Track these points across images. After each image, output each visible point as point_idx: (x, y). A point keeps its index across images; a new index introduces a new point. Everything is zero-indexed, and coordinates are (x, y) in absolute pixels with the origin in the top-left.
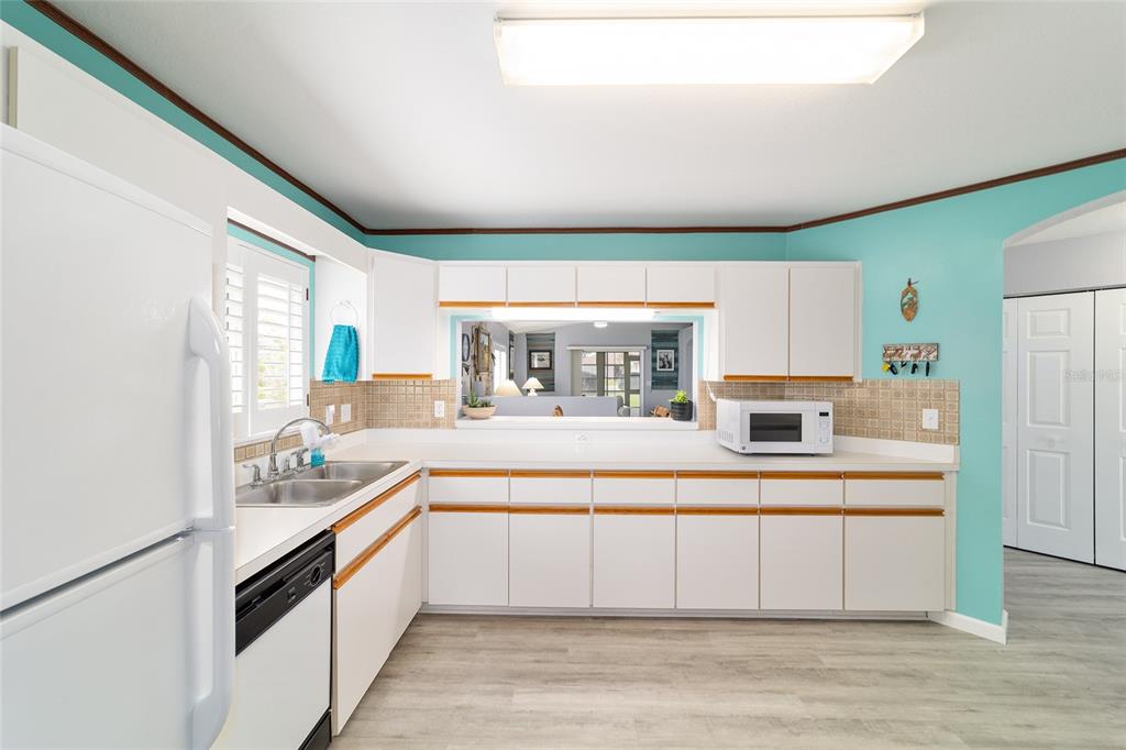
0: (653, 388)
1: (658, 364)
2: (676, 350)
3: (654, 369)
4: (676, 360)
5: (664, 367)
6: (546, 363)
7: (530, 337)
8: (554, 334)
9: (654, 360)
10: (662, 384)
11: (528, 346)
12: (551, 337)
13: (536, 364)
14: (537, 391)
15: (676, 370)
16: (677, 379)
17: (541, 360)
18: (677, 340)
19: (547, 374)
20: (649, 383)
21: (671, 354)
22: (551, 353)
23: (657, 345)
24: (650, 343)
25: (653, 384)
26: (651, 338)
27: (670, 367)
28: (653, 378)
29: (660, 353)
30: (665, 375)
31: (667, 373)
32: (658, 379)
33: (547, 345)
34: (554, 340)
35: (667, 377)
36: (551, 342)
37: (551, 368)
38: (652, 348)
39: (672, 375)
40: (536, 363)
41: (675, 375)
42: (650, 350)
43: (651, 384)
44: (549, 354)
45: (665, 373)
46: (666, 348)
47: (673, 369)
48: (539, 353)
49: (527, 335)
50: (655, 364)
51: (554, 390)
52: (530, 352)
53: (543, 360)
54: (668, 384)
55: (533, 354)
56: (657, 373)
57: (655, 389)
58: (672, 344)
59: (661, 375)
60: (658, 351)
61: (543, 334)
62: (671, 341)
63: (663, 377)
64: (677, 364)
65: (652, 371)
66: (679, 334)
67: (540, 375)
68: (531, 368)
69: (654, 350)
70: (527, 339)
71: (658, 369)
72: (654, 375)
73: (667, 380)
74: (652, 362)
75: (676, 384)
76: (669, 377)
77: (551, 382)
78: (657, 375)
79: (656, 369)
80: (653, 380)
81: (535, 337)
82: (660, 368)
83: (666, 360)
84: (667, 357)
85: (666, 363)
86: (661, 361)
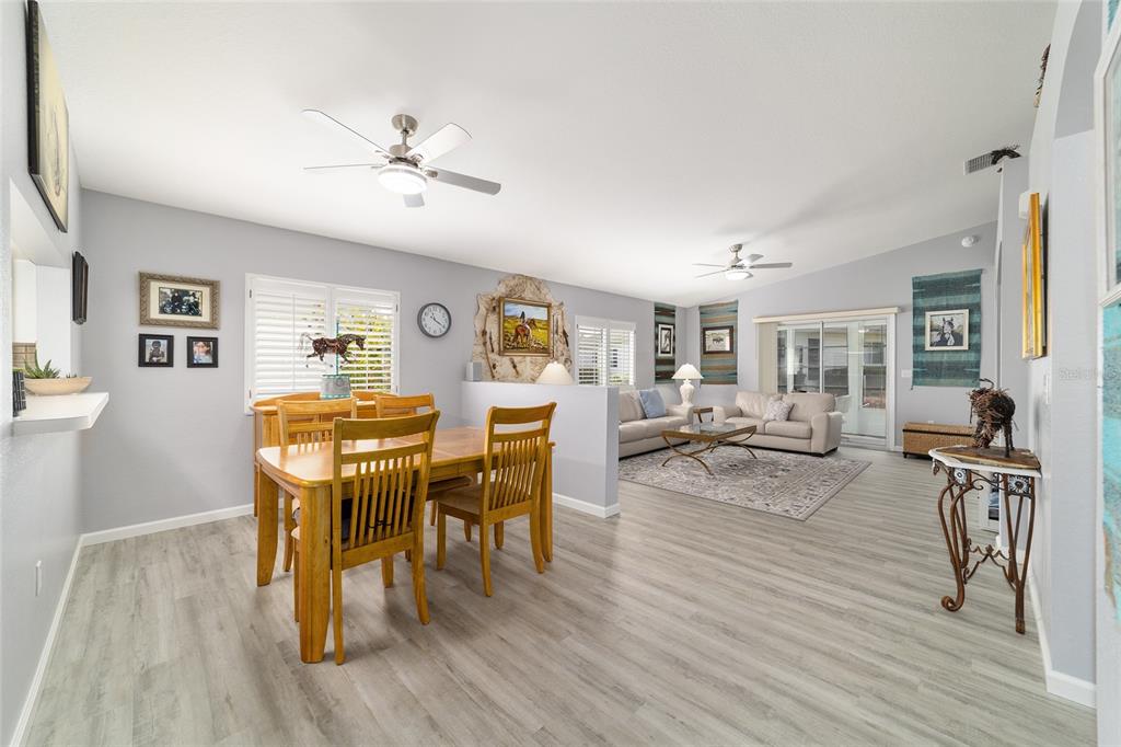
0: (914, 383)
2: (975, 309)
3: (918, 348)
4: (974, 328)
5: (943, 342)
6: (727, 345)
7: (704, 310)
8: (737, 302)
9: (919, 331)
10: (939, 376)
11: (702, 321)
12: (732, 308)
15: (975, 348)
16: (977, 365)
17: (719, 340)
18: (978, 289)
19: (728, 360)
20: (908, 373)
21: (961, 319)
22: (732, 330)
23: (921, 303)
24: (910, 300)
25: (916, 375)
26: (911, 291)
27: (959, 343)
28: (916, 364)
29: (933, 318)
30: (945, 358)
31: (951, 354)
32: (929, 365)
33: (726, 319)
34: (736, 311)
35: (948, 363)
36: (732, 315)
37: (732, 351)
38: (915, 309)
39: (964, 357)
40: (711, 346)
41: (972, 357)
42: (910, 314)
43: (911, 375)
44: (728, 331)
45: (945, 355)
46: (948, 308)
47: (965, 347)
48: (717, 332)
49: (701, 307)
50: (919, 338)
51: (736, 383)
52: (704, 330)
53: (722, 340)
54: (950, 376)
55: (707, 332)
56: (929, 354)
57: (920, 385)
58: (964, 299)
59: (937, 358)
60: (928, 314)
61: (723, 305)
62: (962, 293)
63: (941, 363)
64: (975, 339)
65: (915, 352)
66: (983, 276)
67: (716, 361)
68: (705, 352)
69: (918, 312)
70: (701, 313)
71: (928, 348)
72: (920, 359)
73: (949, 368)
74: (914, 335)
75: (976, 376)
76: (957, 363)
77: (733, 372)
78: (927, 358)
79: (923, 347)
80: (915, 367)
81: (708, 309)
82: (931, 345)
83: (947, 329)
84: (950, 323)
85: (947, 336)
86: (935, 333)
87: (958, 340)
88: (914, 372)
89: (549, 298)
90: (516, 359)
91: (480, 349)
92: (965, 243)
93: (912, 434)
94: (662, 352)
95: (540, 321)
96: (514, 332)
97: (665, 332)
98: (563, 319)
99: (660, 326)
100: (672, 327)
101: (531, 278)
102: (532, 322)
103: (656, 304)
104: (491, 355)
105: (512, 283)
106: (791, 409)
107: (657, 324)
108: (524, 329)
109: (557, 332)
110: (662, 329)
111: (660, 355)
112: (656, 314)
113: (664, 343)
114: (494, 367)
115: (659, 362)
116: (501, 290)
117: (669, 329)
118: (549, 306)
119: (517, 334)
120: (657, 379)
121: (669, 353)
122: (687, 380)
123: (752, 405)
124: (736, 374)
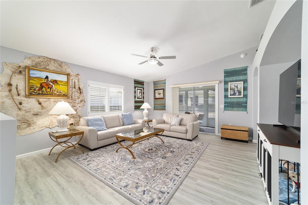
0: (225, 110)
2: (245, 81)
3: (226, 97)
4: (245, 89)
5: (234, 94)
6: (162, 96)
7: (155, 83)
8: (165, 80)
9: (226, 90)
10: (233, 107)
11: (154, 87)
15: (246, 96)
16: (246, 103)
17: (159, 94)
18: (246, 74)
19: (162, 101)
20: (222, 106)
21: (241, 85)
22: (164, 90)
23: (227, 79)
24: (223, 78)
25: (225, 106)
26: (223, 75)
27: (240, 95)
28: (225, 103)
29: (231, 85)
30: (235, 100)
31: (237, 99)
32: (230, 103)
33: (162, 86)
34: (165, 83)
35: (236, 102)
36: (164, 84)
37: (163, 98)
38: (225, 82)
39: (241, 100)
40: (157, 96)
41: (244, 100)
42: (223, 83)
44: (162, 90)
45: (235, 99)
46: (236, 81)
47: (242, 96)
48: (159, 91)
49: (154, 82)
50: (227, 92)
51: (165, 110)
52: (155, 90)
53: (160, 94)
54: (238, 107)
55: (156, 91)
56: (229, 99)
57: (227, 110)
58: (241, 77)
59: (232, 100)
60: (229, 83)
61: (161, 81)
62: (241, 75)
63: (234, 102)
64: (246, 92)
65: (225, 98)
66: (248, 69)
67: (159, 102)
68: (155, 99)
69: (226, 83)
70: (154, 84)
71: (229, 96)
72: (226, 101)
73: (237, 104)
74: (225, 91)
75: (246, 107)
76: (239, 102)
77: (164, 105)
78: (229, 100)
79: (228, 96)
80: (225, 104)
81: (156, 82)
82: (230, 95)
83: (236, 89)
84: (237, 87)
85: (236, 92)
86: (232, 91)
87: (240, 93)
88: (225, 105)
89: (69, 71)
90: (41, 100)
91: (7, 93)
92: (242, 56)
93: (224, 130)
94: (137, 98)
95: (62, 82)
96: (39, 86)
97: (139, 91)
98: (78, 82)
99: (137, 88)
100: (142, 89)
101: (54, 60)
102: (55, 82)
103: (134, 80)
104: (16, 97)
105: (38, 60)
107: (135, 87)
108: (48, 85)
109: (75, 87)
110: (138, 89)
111: (136, 99)
112: (135, 83)
113: (139, 95)
114: (21, 104)
115: (136, 102)
116: (28, 63)
117: (141, 90)
118: (68, 75)
119: (42, 87)
120: (135, 108)
121: (141, 98)
122: (146, 109)
123: (168, 119)
124: (165, 106)
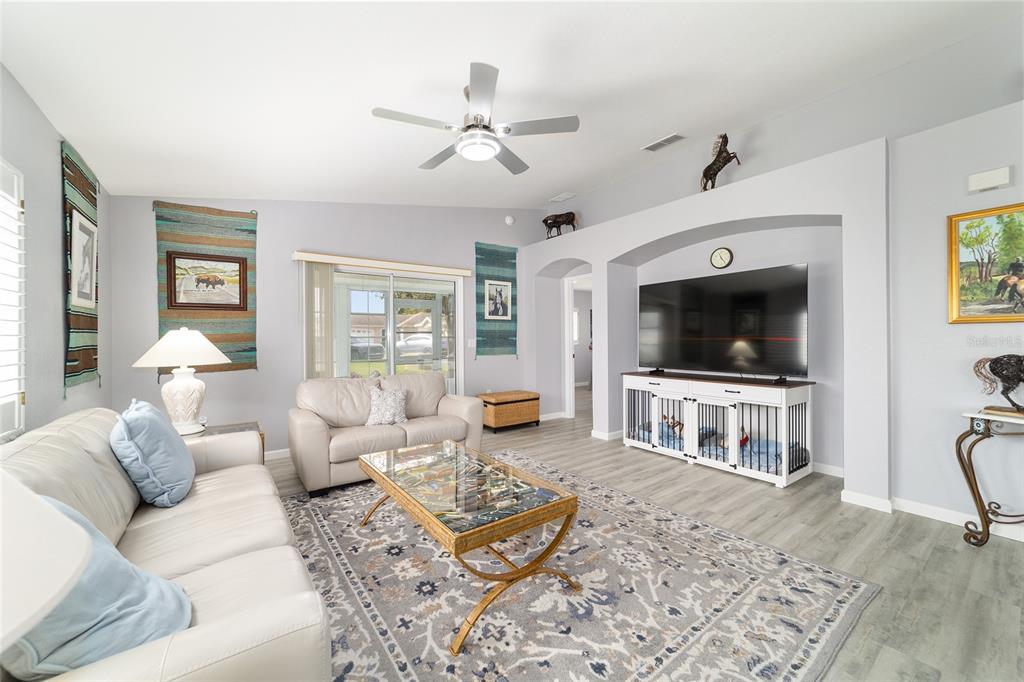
0: (478, 353)
1: (488, 306)
2: (514, 281)
3: (480, 317)
4: (514, 301)
5: (495, 312)
6: (230, 294)
7: (166, 213)
8: (253, 215)
9: (480, 299)
10: (492, 345)
11: (160, 237)
12: (246, 225)
13: (188, 291)
14: (200, 370)
15: (514, 318)
16: (515, 334)
18: (514, 266)
19: (235, 323)
20: (473, 343)
21: (507, 289)
22: (244, 265)
23: (486, 270)
24: (473, 265)
25: (479, 344)
27: (505, 314)
28: (479, 333)
29: (489, 288)
31: (501, 323)
32: (487, 334)
33: (229, 243)
34: (253, 232)
35: (500, 331)
36: (243, 236)
37: (244, 308)
38: (477, 276)
39: (508, 327)
41: (512, 327)
42: (474, 279)
43: (475, 346)
44: (236, 266)
45: (498, 324)
46: (498, 278)
47: (509, 317)
48: (205, 264)
49: (157, 204)
50: (482, 305)
51: (253, 365)
52: (169, 260)
54: (501, 345)
55: (179, 262)
56: (487, 323)
57: (482, 354)
58: (507, 272)
59: (497, 327)
60: (487, 282)
61: (220, 212)
62: (506, 267)
63: (495, 332)
64: (515, 309)
65: (478, 320)
66: (517, 254)
67: (208, 324)
68: (174, 306)
69: (480, 279)
70: (159, 218)
71: (487, 317)
72: (481, 328)
73: (500, 337)
74: (477, 302)
75: (514, 344)
76: (504, 332)
77: (250, 345)
78: (486, 327)
79: (483, 315)
80: (478, 336)
81: (185, 213)
82: (489, 314)
83: (498, 300)
84: (500, 294)
85: (498, 306)
86: (491, 302)
87: (505, 310)
88: (477, 341)
92: (509, 220)
106: (408, 398)
115: (73, 321)
122: (184, 369)
123: (339, 403)
124: (254, 349)
